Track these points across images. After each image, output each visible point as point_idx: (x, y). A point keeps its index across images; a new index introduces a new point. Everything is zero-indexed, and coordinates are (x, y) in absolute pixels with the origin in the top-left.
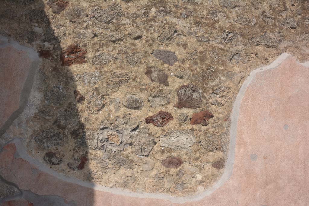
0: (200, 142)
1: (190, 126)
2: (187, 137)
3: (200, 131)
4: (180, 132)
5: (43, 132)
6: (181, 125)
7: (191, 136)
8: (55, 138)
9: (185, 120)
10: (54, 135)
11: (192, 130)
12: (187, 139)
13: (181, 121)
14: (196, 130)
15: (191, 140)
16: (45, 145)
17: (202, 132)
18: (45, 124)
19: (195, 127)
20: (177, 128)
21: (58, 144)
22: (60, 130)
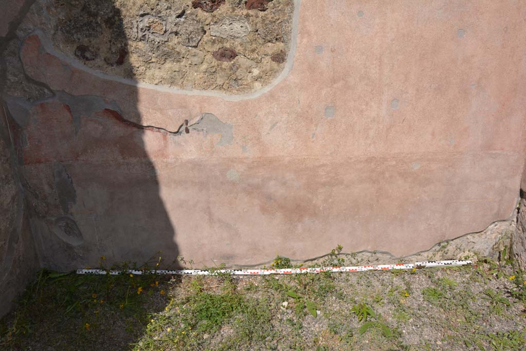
0: (257, 31)
1: (245, 12)
2: (241, 25)
3: (257, 17)
4: (233, 19)
5: (70, 21)
6: (234, 10)
7: (246, 23)
8: (86, 28)
9: (239, 4)
10: (85, 25)
11: (248, 16)
12: (241, 27)
13: (234, 5)
14: (252, 16)
15: (247, 28)
16: (75, 37)
17: (260, 19)
18: (70, 10)
19: (251, 12)
20: (229, 13)
21: (90, 35)
22: (91, 18)
